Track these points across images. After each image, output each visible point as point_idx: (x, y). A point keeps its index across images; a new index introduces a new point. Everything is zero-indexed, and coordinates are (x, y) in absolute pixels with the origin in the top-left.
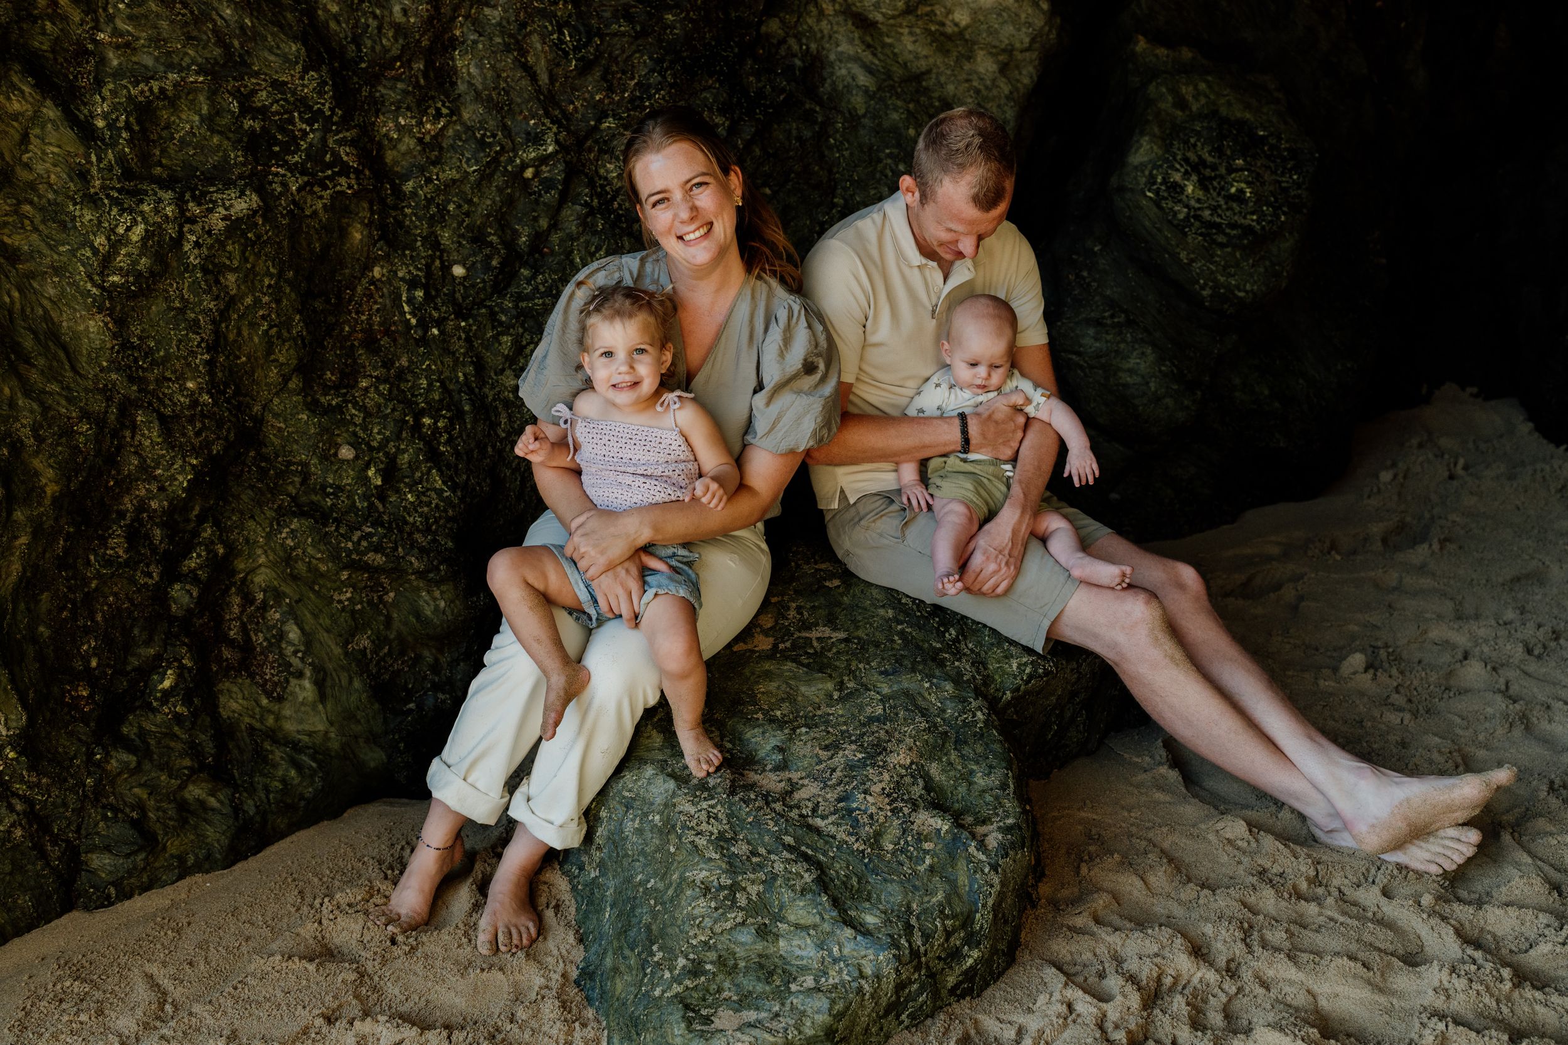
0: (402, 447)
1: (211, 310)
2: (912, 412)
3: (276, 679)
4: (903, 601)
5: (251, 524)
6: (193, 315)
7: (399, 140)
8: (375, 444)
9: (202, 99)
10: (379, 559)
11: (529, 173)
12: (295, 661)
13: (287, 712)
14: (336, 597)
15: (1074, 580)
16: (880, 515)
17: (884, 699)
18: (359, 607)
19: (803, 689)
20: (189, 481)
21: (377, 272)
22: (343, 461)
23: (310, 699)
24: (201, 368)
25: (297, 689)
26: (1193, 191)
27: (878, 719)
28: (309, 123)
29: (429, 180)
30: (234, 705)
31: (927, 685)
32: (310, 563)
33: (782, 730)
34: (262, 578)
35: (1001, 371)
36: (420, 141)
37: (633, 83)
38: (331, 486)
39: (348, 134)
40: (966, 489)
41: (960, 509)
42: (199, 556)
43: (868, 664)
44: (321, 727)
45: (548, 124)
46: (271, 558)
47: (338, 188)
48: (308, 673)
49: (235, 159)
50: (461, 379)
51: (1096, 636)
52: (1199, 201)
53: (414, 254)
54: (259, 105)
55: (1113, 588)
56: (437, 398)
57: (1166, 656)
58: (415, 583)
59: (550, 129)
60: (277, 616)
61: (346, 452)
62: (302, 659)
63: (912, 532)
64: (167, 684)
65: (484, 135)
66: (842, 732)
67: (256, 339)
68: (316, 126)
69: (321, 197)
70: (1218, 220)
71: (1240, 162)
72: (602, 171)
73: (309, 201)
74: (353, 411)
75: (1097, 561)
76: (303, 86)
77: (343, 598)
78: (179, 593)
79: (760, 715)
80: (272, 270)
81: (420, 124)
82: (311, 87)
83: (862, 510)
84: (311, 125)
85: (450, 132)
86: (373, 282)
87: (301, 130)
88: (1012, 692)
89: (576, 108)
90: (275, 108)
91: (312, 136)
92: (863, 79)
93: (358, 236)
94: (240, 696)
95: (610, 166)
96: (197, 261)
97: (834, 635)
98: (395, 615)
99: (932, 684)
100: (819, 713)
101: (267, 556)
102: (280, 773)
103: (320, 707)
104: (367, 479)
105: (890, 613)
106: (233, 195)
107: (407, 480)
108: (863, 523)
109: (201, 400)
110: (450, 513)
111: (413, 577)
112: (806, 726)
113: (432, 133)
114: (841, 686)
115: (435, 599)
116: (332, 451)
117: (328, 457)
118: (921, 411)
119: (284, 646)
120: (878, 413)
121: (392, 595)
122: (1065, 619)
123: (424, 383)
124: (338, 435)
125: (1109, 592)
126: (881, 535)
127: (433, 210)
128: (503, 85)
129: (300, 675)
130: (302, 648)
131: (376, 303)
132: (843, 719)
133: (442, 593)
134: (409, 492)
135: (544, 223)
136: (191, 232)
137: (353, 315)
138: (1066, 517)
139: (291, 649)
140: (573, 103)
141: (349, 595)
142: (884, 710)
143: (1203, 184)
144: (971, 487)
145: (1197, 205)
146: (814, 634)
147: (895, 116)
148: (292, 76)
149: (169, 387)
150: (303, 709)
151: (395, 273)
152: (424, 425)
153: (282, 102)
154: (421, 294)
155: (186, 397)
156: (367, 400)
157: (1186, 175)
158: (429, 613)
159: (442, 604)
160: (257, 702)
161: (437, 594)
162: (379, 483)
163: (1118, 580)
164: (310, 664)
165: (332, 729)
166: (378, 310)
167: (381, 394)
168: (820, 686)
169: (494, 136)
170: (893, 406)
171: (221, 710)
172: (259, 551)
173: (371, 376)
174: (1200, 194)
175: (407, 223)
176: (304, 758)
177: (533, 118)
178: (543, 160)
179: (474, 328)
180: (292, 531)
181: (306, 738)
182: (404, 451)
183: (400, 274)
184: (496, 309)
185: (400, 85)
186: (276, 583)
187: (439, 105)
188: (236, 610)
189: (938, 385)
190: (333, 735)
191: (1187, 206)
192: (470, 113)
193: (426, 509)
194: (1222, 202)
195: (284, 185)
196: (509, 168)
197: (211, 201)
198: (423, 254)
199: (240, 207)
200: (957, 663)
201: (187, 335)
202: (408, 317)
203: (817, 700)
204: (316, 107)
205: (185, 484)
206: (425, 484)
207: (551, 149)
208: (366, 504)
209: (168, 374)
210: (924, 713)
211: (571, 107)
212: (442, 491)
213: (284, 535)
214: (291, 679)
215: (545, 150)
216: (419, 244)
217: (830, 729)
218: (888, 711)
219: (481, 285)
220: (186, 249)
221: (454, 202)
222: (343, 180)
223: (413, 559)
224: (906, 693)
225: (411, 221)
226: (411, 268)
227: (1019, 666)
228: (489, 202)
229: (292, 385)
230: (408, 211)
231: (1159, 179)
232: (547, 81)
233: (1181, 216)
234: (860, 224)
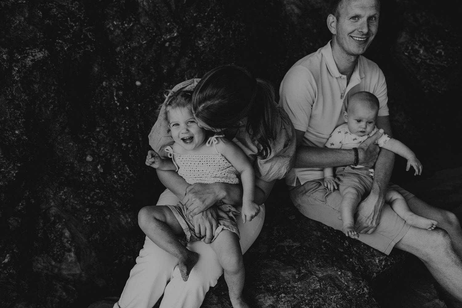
0: (113, 155)
1: (26, 100)
2: (328, 145)
3: (59, 253)
4: (324, 228)
5: (48, 189)
6: (17, 102)
7: (114, 30)
8: (101, 155)
9: (26, 10)
10: (102, 203)
11: (167, 44)
12: (67, 245)
13: (64, 266)
14: (84, 219)
15: (408, 225)
16: (315, 190)
17: (320, 280)
18: (94, 222)
19: (282, 273)
20: (16, 173)
21: (104, 84)
22: (88, 162)
23: (74, 260)
24: (21, 125)
25: (68, 257)
26: (423, 53)
27: (317, 290)
28: (75, 22)
29: (126, 47)
30: (39, 266)
31: (339, 273)
32: (72, 205)
33: (273, 296)
34: (53, 211)
35: (372, 125)
36: (122, 31)
37: (209, 9)
38: (82, 172)
39: (91, 27)
40: (355, 181)
41: (354, 191)
42: (22, 204)
43: (312, 261)
44: (78, 272)
45: (175, 25)
46: (56, 203)
47: (87, 49)
48: (73, 250)
49: (39, 36)
50: (138, 127)
51: (417, 250)
52: (425, 56)
53: (119, 76)
54: (52, 14)
55: (427, 230)
56: (128, 135)
57: (452, 261)
58: (118, 212)
59: (176, 27)
60: (60, 226)
61: (89, 158)
62: (70, 244)
63: (330, 199)
64: (6, 260)
65: (149, 29)
66: (301, 298)
67: (48, 112)
68: (77, 24)
69: (79, 53)
70: (432, 63)
71: (439, 42)
72: (196, 44)
73: (73, 54)
74: (93, 141)
75: (419, 217)
76: (72, 7)
77: (87, 219)
78: (12, 221)
79: (262, 287)
80: (55, 83)
81: (123, 24)
82: (75, 8)
83: (307, 188)
84: (75, 23)
85: (135, 28)
86: (103, 87)
87: (70, 25)
88: (377, 273)
89: (186, 19)
90: (59, 15)
91: (75, 28)
92: (296, 11)
93: (96, 69)
94: (42, 262)
95: (200, 42)
96: (18, 79)
97: (295, 244)
98: (110, 224)
99: (342, 272)
100: (290, 286)
101: (54, 203)
102: (59, 294)
103: (78, 264)
104: (98, 169)
105: (319, 234)
106: (37, 51)
107: (115, 169)
108: (307, 194)
109: (23, 138)
110: (133, 182)
111: (117, 210)
112: (284, 293)
113: (128, 28)
114: (299, 272)
115: (126, 218)
116: (84, 158)
117: (82, 160)
118: (332, 144)
119: (63, 239)
120: (314, 146)
121: (109, 216)
122: (402, 242)
123: (123, 129)
124: (86, 151)
125: (425, 232)
126: (315, 200)
127: (128, 59)
128: (157, 9)
129: (70, 251)
130: (70, 239)
131: (104, 96)
132: (301, 290)
133: (129, 215)
134: (115, 175)
135: (173, 64)
136: (16, 66)
137: (95, 102)
138: (402, 194)
139: (66, 240)
140: (185, 17)
141: (90, 217)
142: (320, 286)
143: (426, 50)
144: (357, 181)
145: (424, 58)
146: (286, 244)
147: (309, 25)
148: (68, 3)
149: (7, 133)
150: (71, 265)
151: (112, 84)
152: (122, 146)
153: (62, 13)
154: (122, 93)
155: (15, 137)
156: (99, 136)
157: (420, 47)
158: (124, 223)
159: (129, 220)
160: (50, 264)
161: (127, 216)
162: (102, 171)
163: (430, 226)
164: (74, 246)
165: (83, 272)
166: (105, 99)
167: (104, 133)
168: (290, 272)
169: (153, 29)
170: (320, 143)
171: (33, 268)
172: (51, 201)
173: (101, 126)
174: (425, 54)
175: (117, 64)
176: (70, 286)
177: (168, 22)
178: (172, 39)
179: (144, 106)
180: (65, 192)
181: (71, 277)
182: (114, 157)
183: (114, 85)
184: (154, 99)
185: (115, 9)
186: (59, 213)
187: (131, 17)
188: (41, 225)
189: (340, 132)
190: (83, 275)
191: (421, 58)
192: (143, 20)
193: (122, 181)
194: (433, 57)
195: (62, 48)
196: (159, 42)
197: (26, 53)
198: (123, 77)
199: (40, 55)
200: (351, 260)
201: (14, 111)
202: (116, 102)
203: (288, 279)
204: (78, 16)
205: (14, 175)
206: (122, 171)
207: (175, 34)
208: (96, 180)
209: (6, 128)
210: (340, 288)
211: (184, 19)
212: (129, 174)
213: (61, 194)
214: (66, 253)
215: (173, 35)
216: (122, 72)
217: (295, 295)
218: (322, 287)
219: (147, 89)
220: (13, 74)
221: (137, 56)
222: (89, 46)
223: (116, 203)
224: (330, 277)
225: (119, 63)
226: (118, 82)
227: (379, 261)
228: (151, 56)
229: (66, 131)
230: (118, 59)
231: (410, 48)
232: (174, 8)
233: (419, 62)
234: (311, 58)
